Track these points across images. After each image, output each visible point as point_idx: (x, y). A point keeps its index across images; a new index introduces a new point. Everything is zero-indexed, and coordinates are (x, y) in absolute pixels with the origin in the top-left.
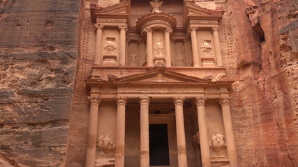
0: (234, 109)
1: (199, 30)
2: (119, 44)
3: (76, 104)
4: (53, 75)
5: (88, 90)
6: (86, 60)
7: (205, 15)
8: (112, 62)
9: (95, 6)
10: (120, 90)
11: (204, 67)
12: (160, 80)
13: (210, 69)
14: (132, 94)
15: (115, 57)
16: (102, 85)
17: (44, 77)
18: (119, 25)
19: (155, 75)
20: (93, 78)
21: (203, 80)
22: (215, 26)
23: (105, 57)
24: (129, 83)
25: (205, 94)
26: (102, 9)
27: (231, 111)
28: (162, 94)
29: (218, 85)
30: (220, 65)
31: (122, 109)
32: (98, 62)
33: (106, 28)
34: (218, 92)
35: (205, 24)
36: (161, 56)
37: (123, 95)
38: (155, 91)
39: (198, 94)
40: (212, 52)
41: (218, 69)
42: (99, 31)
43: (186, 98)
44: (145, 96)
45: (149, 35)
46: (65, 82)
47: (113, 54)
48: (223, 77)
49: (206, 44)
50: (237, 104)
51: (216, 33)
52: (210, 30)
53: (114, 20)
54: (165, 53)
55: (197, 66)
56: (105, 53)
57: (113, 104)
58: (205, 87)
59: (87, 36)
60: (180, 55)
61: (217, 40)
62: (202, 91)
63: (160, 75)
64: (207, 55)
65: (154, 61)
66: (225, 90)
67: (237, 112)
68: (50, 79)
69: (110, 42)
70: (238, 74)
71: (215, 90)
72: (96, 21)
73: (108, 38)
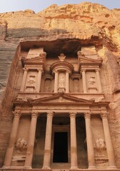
0: (111, 121)
1: (87, 71)
2: (37, 79)
5: (13, 108)
6: (15, 89)
7: (91, 62)
8: (32, 90)
9: (24, 58)
10: (34, 108)
11: (90, 93)
12: (60, 100)
13: (94, 94)
14: (42, 110)
15: (34, 88)
16: (23, 104)
18: (38, 68)
19: (58, 98)
20: (18, 100)
22: (97, 68)
23: (27, 87)
24: (40, 103)
26: (28, 59)
27: (109, 123)
28: (62, 110)
29: (99, 105)
30: (100, 92)
31: (34, 120)
32: (22, 90)
33: (30, 70)
34: (100, 109)
35: (91, 68)
37: (36, 110)
38: (57, 108)
40: (95, 84)
41: (99, 94)
42: (26, 72)
43: (78, 113)
44: (50, 112)
45: (56, 75)
47: (32, 85)
48: (103, 99)
49: (92, 80)
51: (98, 73)
52: (94, 71)
53: (35, 66)
55: (85, 92)
56: (27, 85)
57: (29, 117)
58: (91, 106)
61: (98, 77)
62: (88, 108)
63: (61, 98)
64: (92, 86)
65: (58, 89)
66: (104, 108)
67: (113, 123)
69: (32, 79)
70: (113, 98)
71: (97, 109)
72: (23, 66)
73: (31, 76)
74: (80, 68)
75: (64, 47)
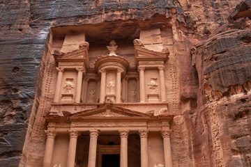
0: (176, 140)
1: (146, 70)
2: (76, 84)
3: (36, 137)
4: (14, 113)
5: (46, 126)
6: (47, 98)
7: (152, 56)
8: (69, 100)
9: (58, 52)
10: (73, 125)
11: (149, 103)
12: (108, 115)
13: (153, 105)
14: (83, 128)
15: (71, 96)
16: (56, 120)
17: (6, 114)
18: (77, 67)
19: (104, 111)
20: (51, 114)
21: (145, 114)
22: (161, 65)
23: (63, 96)
24: (80, 118)
25: (147, 127)
26: (63, 54)
27: (171, 143)
28: (109, 128)
29: (160, 119)
30: (163, 100)
31: (74, 141)
32: (56, 100)
33: (66, 71)
34: (161, 125)
35: (152, 64)
36: (112, 93)
37: (75, 129)
38: (104, 125)
39: (141, 128)
40: (157, 89)
41: (162, 104)
42: (60, 74)
43: (130, 131)
44: (94, 130)
45: (103, 76)
46: (23, 118)
47: (70, 92)
48: (165, 111)
49: (153, 82)
50: (178, 136)
51: (162, 72)
52: (157, 69)
53: (73, 63)
54: (116, 91)
55: (142, 102)
56: (64, 92)
57: (65, 137)
58: (148, 121)
59: (50, 77)
60: (133, 92)
61: (162, 78)
62: (145, 124)
63: (108, 111)
64: (153, 92)
65: (106, 97)
66: (166, 123)
67: (178, 143)
68: (11, 116)
69: (69, 83)
70: (180, 108)
71: (157, 124)
72: (57, 65)
73: (67, 80)
74: (137, 65)
75: (115, 32)
